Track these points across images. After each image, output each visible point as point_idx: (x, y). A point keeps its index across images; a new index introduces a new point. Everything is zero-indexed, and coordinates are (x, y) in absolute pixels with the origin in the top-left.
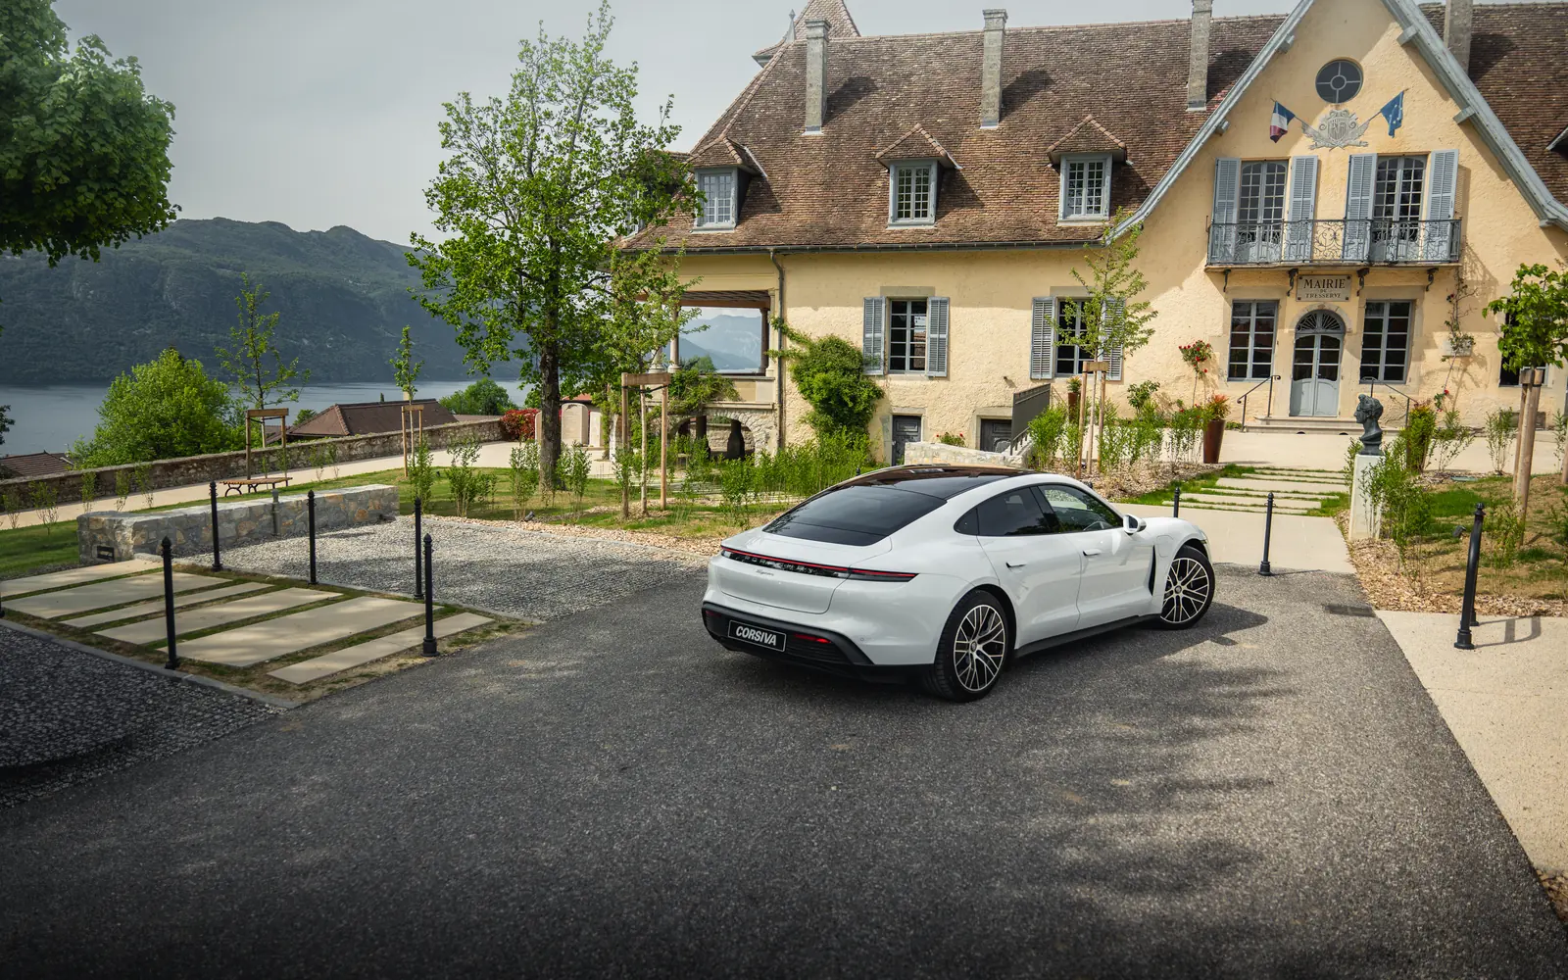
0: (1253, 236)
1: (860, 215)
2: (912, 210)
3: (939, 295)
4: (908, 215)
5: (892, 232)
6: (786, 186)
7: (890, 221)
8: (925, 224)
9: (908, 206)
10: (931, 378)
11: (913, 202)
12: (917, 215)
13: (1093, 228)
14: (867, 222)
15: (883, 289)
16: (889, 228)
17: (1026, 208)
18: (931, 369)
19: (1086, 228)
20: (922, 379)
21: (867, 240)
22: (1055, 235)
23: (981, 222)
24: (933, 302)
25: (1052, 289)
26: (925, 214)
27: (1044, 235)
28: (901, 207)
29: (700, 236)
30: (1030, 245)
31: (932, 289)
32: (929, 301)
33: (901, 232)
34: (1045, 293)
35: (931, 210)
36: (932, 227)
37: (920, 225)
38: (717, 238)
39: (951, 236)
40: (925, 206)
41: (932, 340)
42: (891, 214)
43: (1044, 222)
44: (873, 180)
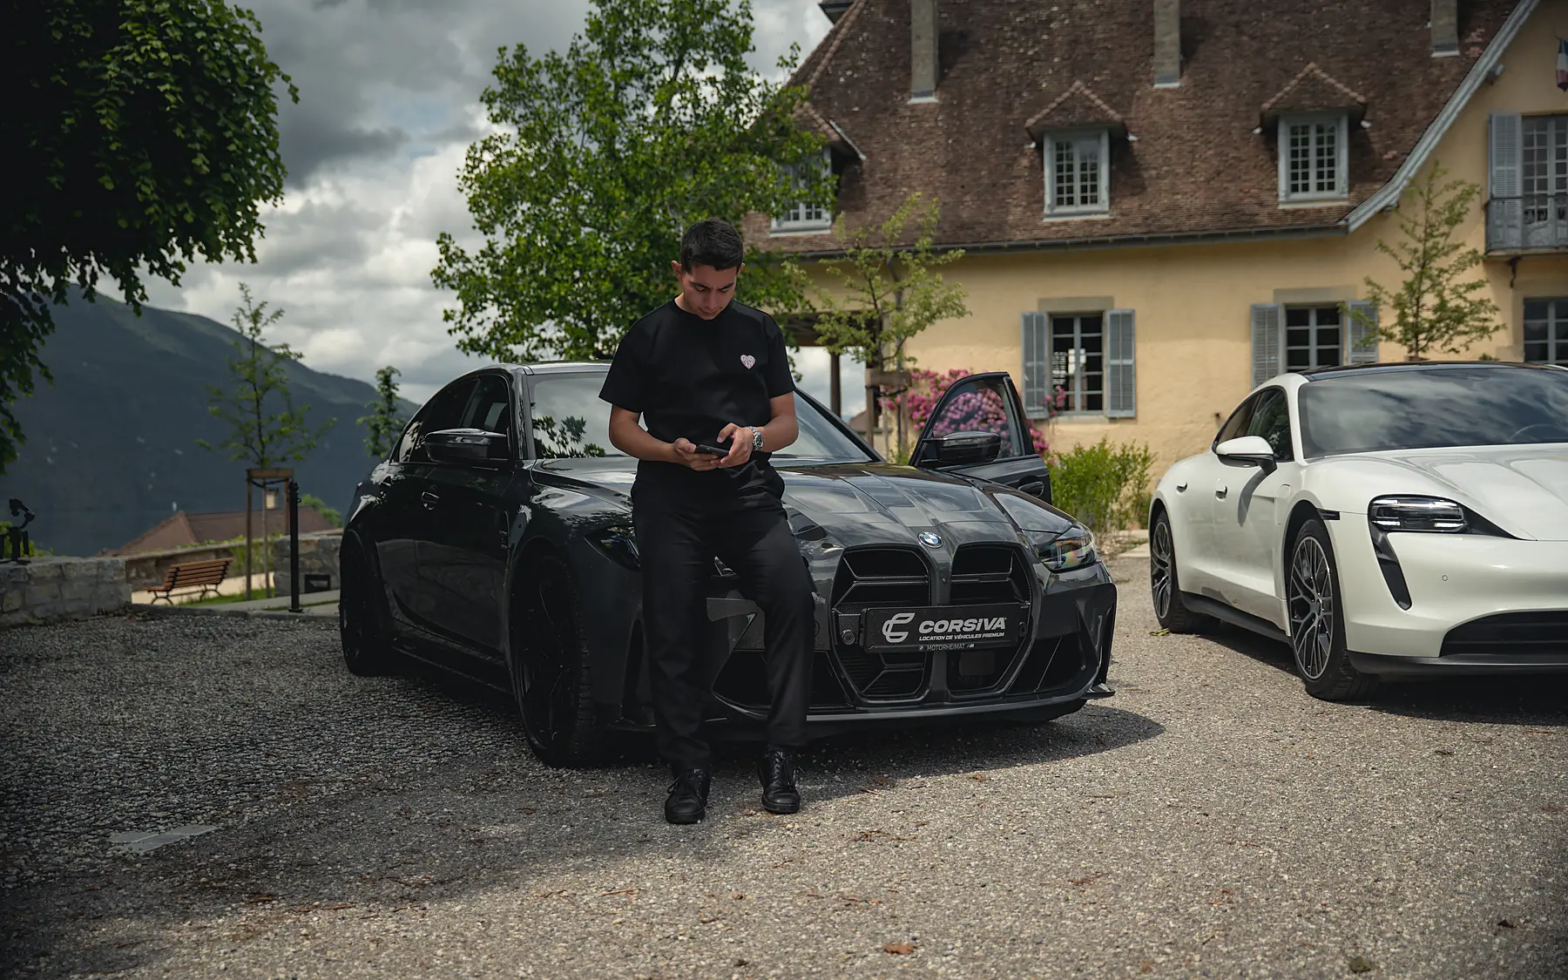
0: (1542, 214)
1: (1004, 206)
2: (1077, 195)
3: (1120, 306)
4: (1070, 201)
5: (1053, 224)
6: (895, 170)
7: (1046, 211)
8: (1096, 213)
9: (1070, 190)
10: (1113, 420)
11: (1077, 185)
12: (1084, 201)
13: (1329, 209)
14: (1016, 213)
15: (1041, 302)
16: (1046, 220)
17: (1232, 186)
18: (1114, 407)
19: (1319, 211)
20: (1101, 422)
21: (1019, 236)
22: (1278, 219)
23: (1174, 208)
24: (1114, 317)
25: (1277, 292)
26: (1095, 201)
27: (1264, 220)
28: (1060, 191)
29: (783, 239)
30: (1248, 234)
31: (1110, 300)
32: (1107, 318)
33: (1066, 223)
34: (1267, 298)
35: (1103, 193)
36: (1106, 217)
37: (1090, 213)
38: (809, 241)
39: (1135, 226)
40: (1094, 188)
41: (1115, 369)
42: (1048, 200)
43: (1261, 204)
44: (1015, 159)
